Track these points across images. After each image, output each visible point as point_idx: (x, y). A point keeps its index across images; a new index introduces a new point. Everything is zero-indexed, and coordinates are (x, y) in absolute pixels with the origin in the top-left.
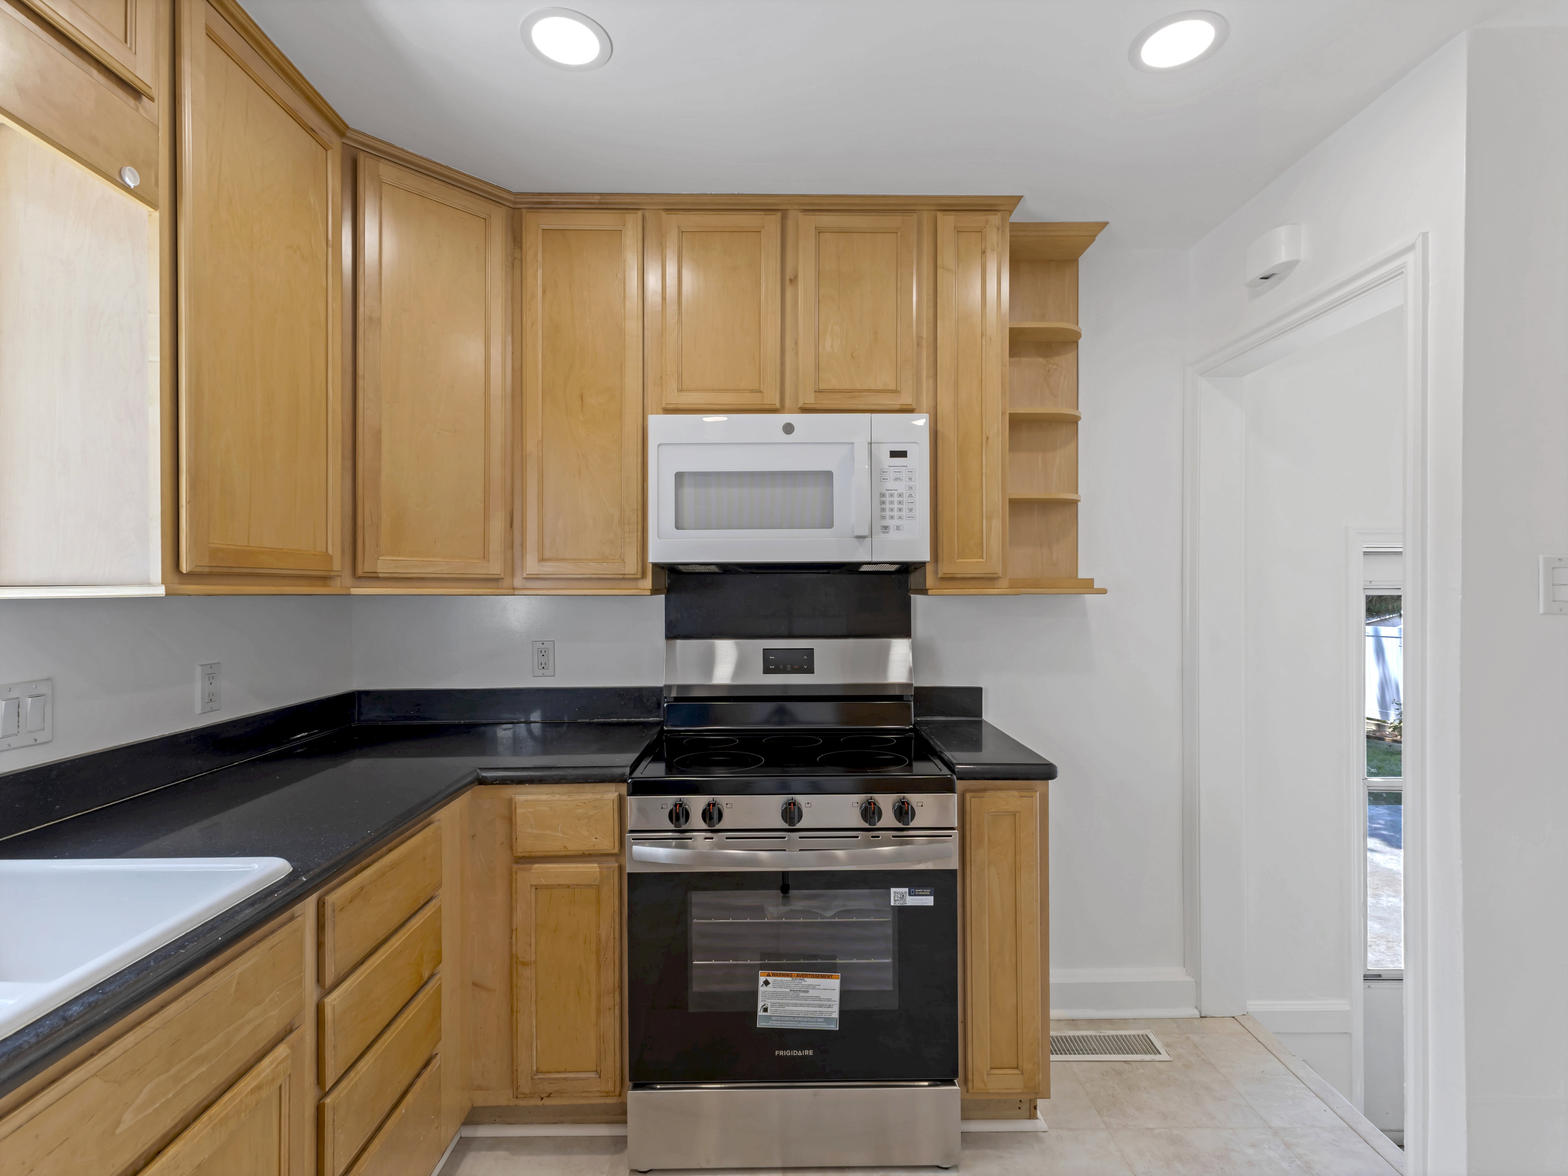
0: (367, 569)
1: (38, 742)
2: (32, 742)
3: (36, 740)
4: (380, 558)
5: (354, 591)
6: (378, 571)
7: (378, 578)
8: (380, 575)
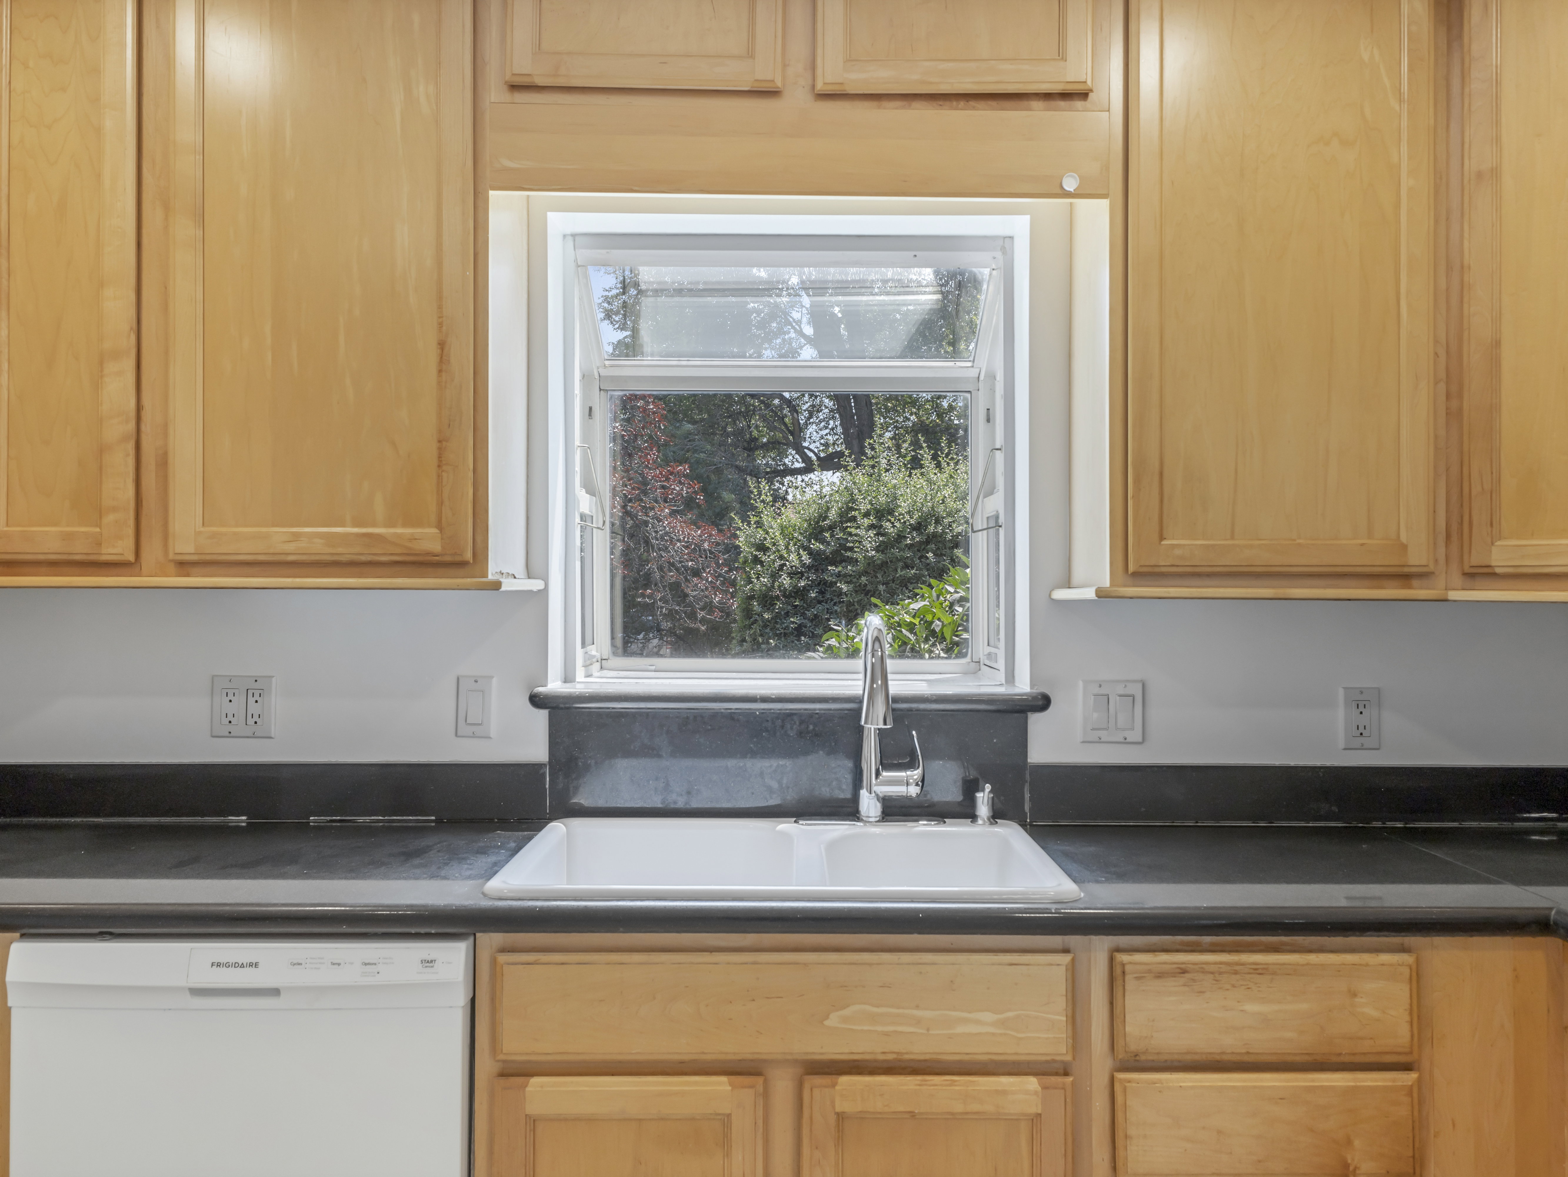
0: (1474, 562)
1: (1127, 741)
2: (1122, 740)
3: (1125, 739)
4: (1496, 544)
5: (1453, 595)
6: (1493, 564)
7: (1495, 574)
8: (1498, 570)
